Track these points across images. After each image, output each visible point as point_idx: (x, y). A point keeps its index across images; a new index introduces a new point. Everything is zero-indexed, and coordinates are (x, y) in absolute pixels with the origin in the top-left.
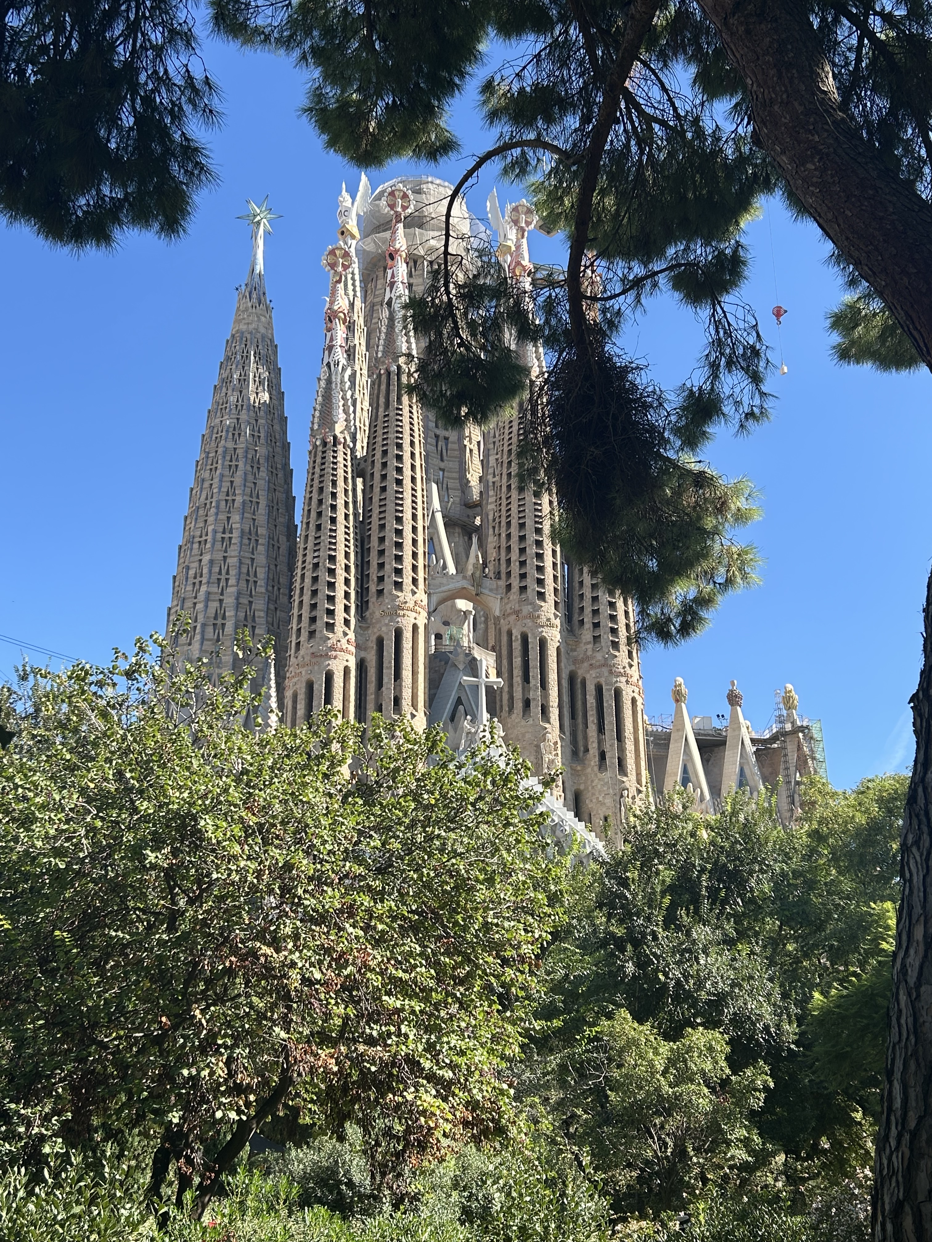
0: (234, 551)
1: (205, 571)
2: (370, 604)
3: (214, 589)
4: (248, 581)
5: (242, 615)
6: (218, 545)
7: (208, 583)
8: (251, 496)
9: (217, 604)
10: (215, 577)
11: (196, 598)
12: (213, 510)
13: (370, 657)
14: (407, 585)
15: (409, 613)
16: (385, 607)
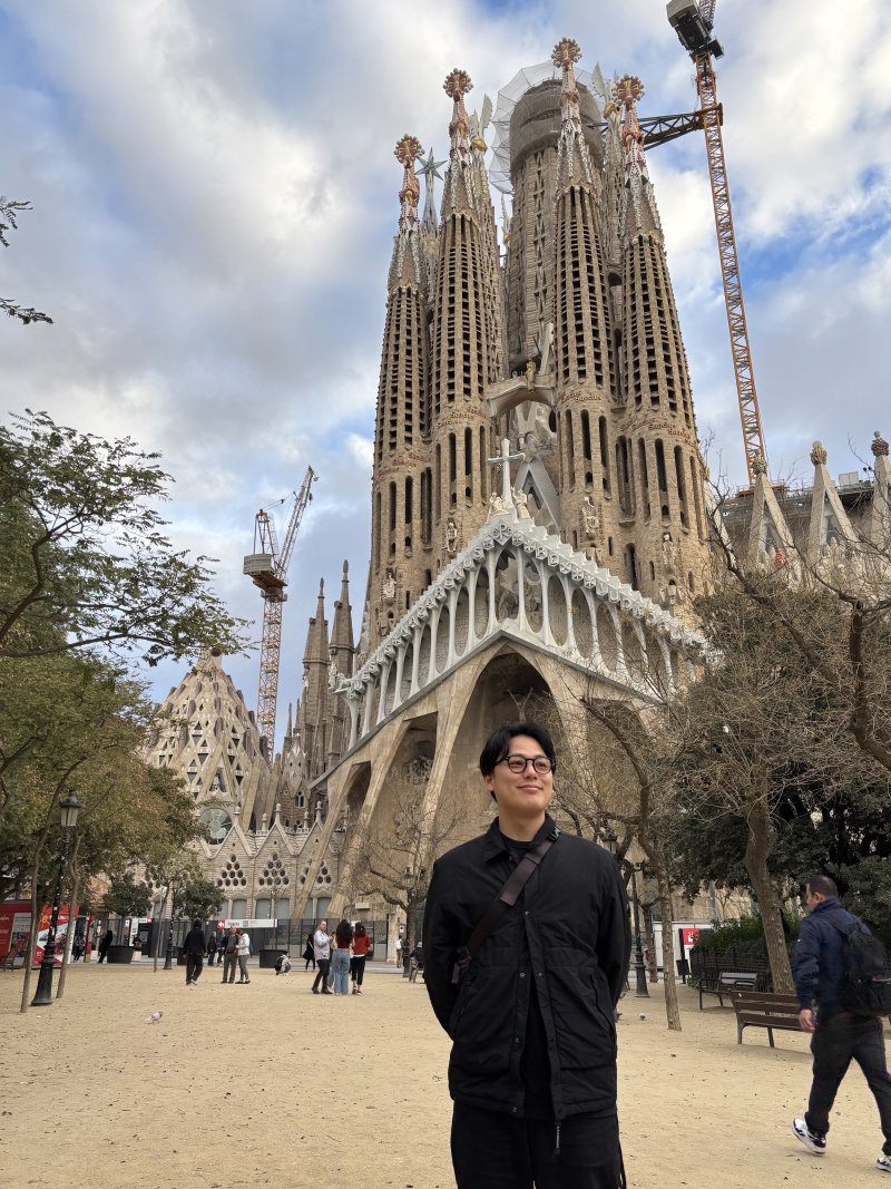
13: (433, 465)
14: (459, 395)
15: (461, 420)
16: (440, 420)
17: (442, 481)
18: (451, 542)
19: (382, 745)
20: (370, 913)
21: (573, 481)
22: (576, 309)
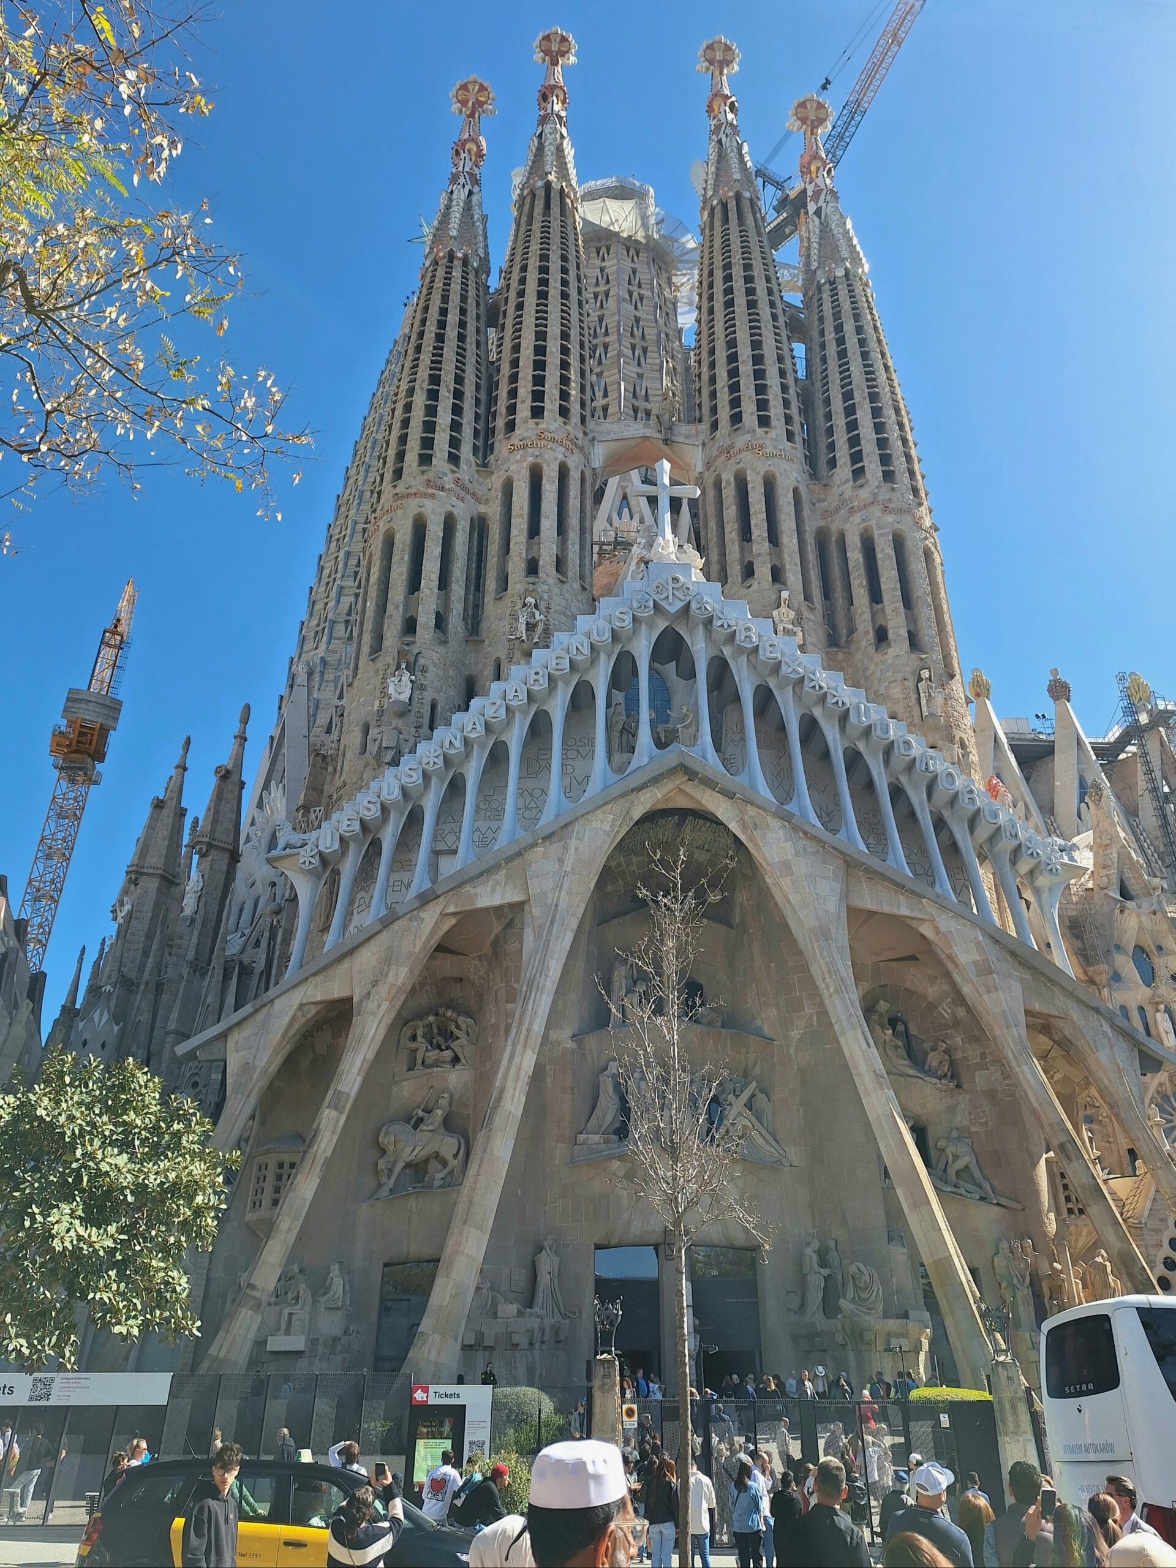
2: (496, 446)
13: (493, 511)
14: (551, 411)
15: (554, 446)
16: (515, 440)
17: (514, 532)
18: (531, 627)
19: (389, 959)
20: (302, 1363)
21: (749, 571)
22: (752, 335)
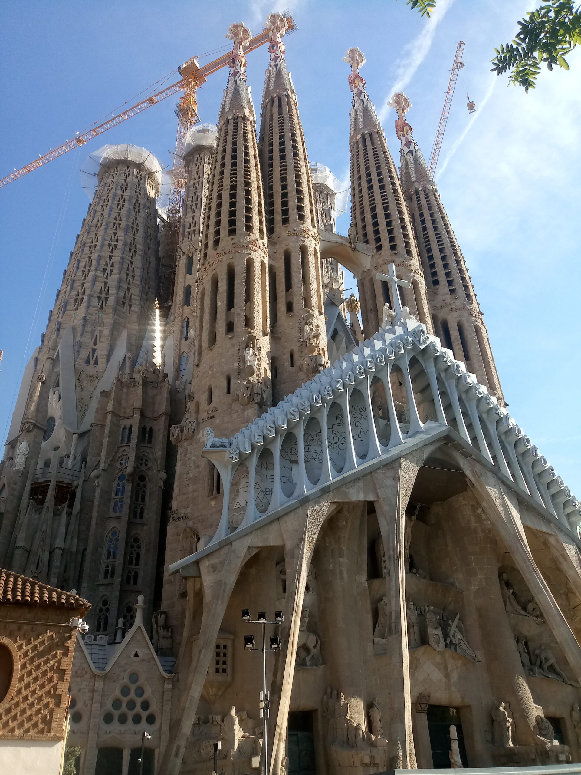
0: (118, 253)
1: (94, 263)
2: (277, 229)
3: (100, 274)
4: (127, 275)
5: (121, 294)
6: (106, 248)
7: (96, 270)
8: (133, 223)
9: (103, 284)
10: (102, 267)
11: (84, 279)
12: (103, 227)
13: (279, 265)
14: (308, 219)
15: (311, 238)
16: (289, 229)
17: (295, 280)
